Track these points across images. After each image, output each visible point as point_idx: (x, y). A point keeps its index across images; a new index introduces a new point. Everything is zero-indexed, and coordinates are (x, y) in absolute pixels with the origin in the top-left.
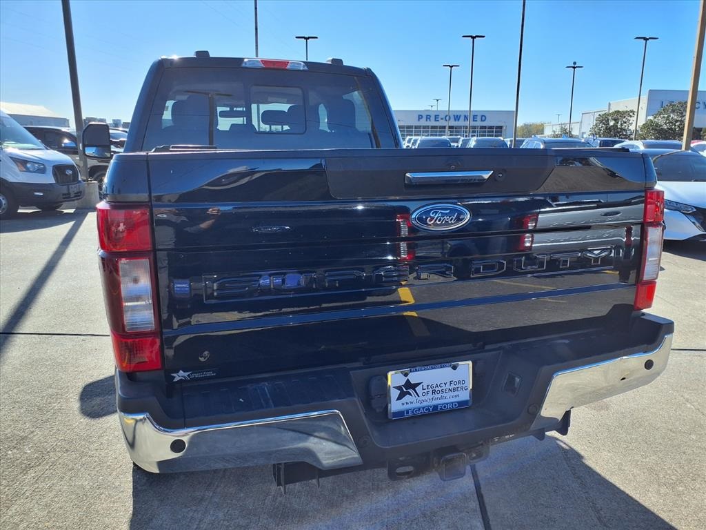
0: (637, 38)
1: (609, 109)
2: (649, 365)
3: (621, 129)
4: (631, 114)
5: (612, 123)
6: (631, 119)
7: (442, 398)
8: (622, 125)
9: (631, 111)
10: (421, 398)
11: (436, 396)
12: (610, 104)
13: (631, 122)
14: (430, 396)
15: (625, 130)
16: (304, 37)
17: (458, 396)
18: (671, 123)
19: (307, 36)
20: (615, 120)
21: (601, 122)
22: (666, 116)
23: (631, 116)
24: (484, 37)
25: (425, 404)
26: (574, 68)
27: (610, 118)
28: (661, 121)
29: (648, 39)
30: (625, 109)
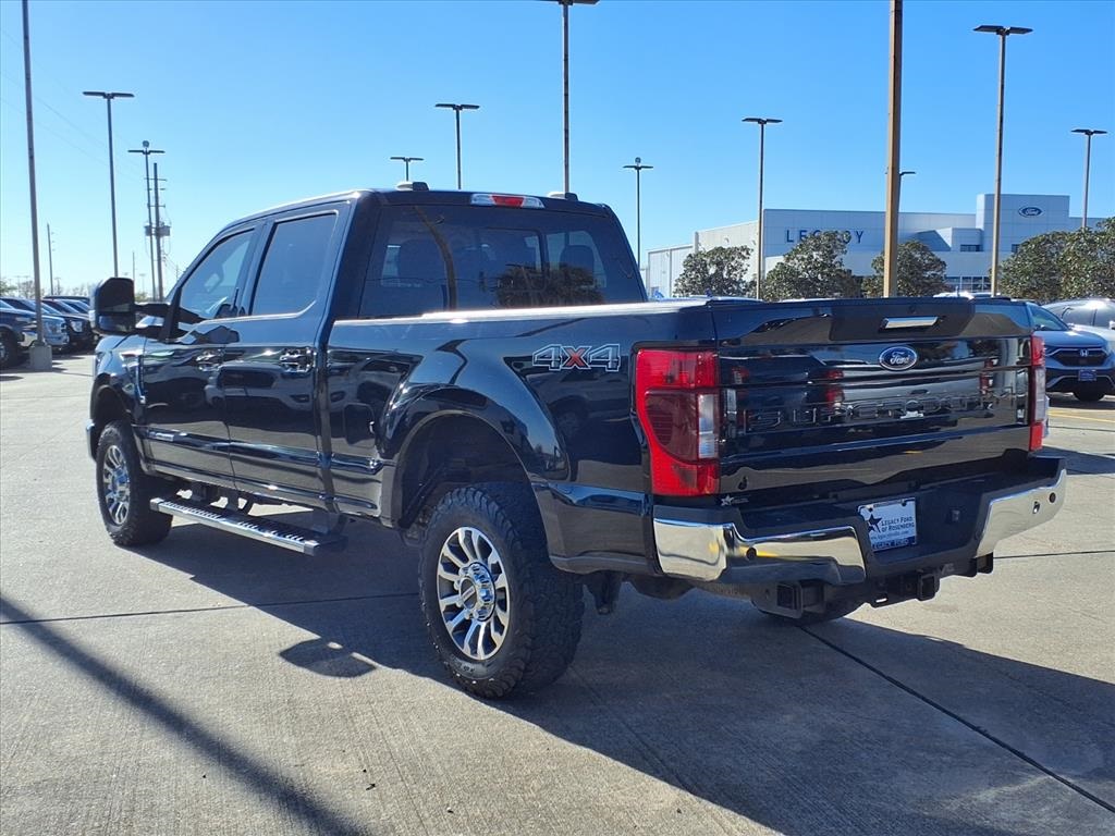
0: (747, 120)
1: (697, 243)
2: (1052, 498)
3: (729, 280)
4: (744, 253)
5: (712, 270)
6: (745, 262)
7: (897, 534)
8: (729, 273)
9: (744, 249)
10: (882, 533)
11: (893, 532)
12: (697, 234)
13: (744, 267)
14: (888, 532)
15: (735, 282)
16: (103, 94)
17: (907, 532)
18: (816, 268)
19: (109, 91)
20: (718, 264)
21: (693, 268)
22: (806, 257)
23: (744, 258)
24: (477, 107)
25: (885, 539)
26: (638, 168)
27: (708, 261)
28: (796, 264)
29: (765, 122)
30: (731, 245)
